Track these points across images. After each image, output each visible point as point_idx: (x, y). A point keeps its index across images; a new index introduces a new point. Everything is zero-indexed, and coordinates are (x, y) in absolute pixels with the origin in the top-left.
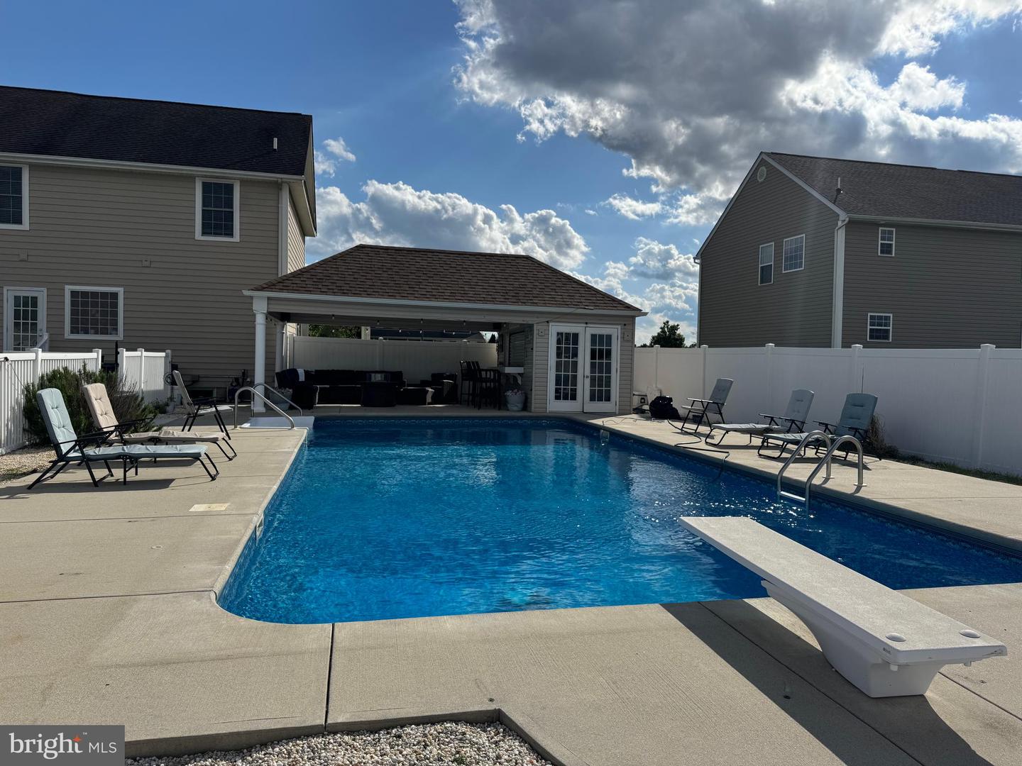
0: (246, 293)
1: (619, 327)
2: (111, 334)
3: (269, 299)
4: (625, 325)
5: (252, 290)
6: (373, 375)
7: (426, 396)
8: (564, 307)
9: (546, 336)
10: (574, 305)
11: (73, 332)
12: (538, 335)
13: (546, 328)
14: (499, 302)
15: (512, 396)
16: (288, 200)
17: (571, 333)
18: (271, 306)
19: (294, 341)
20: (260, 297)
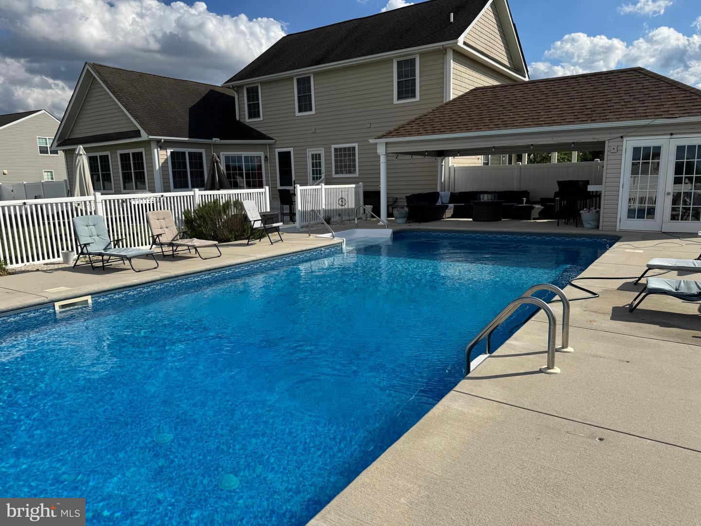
0: (371, 141)
2: (353, 173)
3: (386, 143)
5: (376, 138)
6: (482, 196)
7: (533, 212)
8: (641, 119)
9: (619, 153)
10: (655, 115)
11: (336, 173)
12: (609, 152)
13: (619, 144)
14: (566, 123)
15: (585, 214)
16: (452, 61)
17: (651, 147)
18: (388, 149)
19: (455, 170)
20: (381, 143)
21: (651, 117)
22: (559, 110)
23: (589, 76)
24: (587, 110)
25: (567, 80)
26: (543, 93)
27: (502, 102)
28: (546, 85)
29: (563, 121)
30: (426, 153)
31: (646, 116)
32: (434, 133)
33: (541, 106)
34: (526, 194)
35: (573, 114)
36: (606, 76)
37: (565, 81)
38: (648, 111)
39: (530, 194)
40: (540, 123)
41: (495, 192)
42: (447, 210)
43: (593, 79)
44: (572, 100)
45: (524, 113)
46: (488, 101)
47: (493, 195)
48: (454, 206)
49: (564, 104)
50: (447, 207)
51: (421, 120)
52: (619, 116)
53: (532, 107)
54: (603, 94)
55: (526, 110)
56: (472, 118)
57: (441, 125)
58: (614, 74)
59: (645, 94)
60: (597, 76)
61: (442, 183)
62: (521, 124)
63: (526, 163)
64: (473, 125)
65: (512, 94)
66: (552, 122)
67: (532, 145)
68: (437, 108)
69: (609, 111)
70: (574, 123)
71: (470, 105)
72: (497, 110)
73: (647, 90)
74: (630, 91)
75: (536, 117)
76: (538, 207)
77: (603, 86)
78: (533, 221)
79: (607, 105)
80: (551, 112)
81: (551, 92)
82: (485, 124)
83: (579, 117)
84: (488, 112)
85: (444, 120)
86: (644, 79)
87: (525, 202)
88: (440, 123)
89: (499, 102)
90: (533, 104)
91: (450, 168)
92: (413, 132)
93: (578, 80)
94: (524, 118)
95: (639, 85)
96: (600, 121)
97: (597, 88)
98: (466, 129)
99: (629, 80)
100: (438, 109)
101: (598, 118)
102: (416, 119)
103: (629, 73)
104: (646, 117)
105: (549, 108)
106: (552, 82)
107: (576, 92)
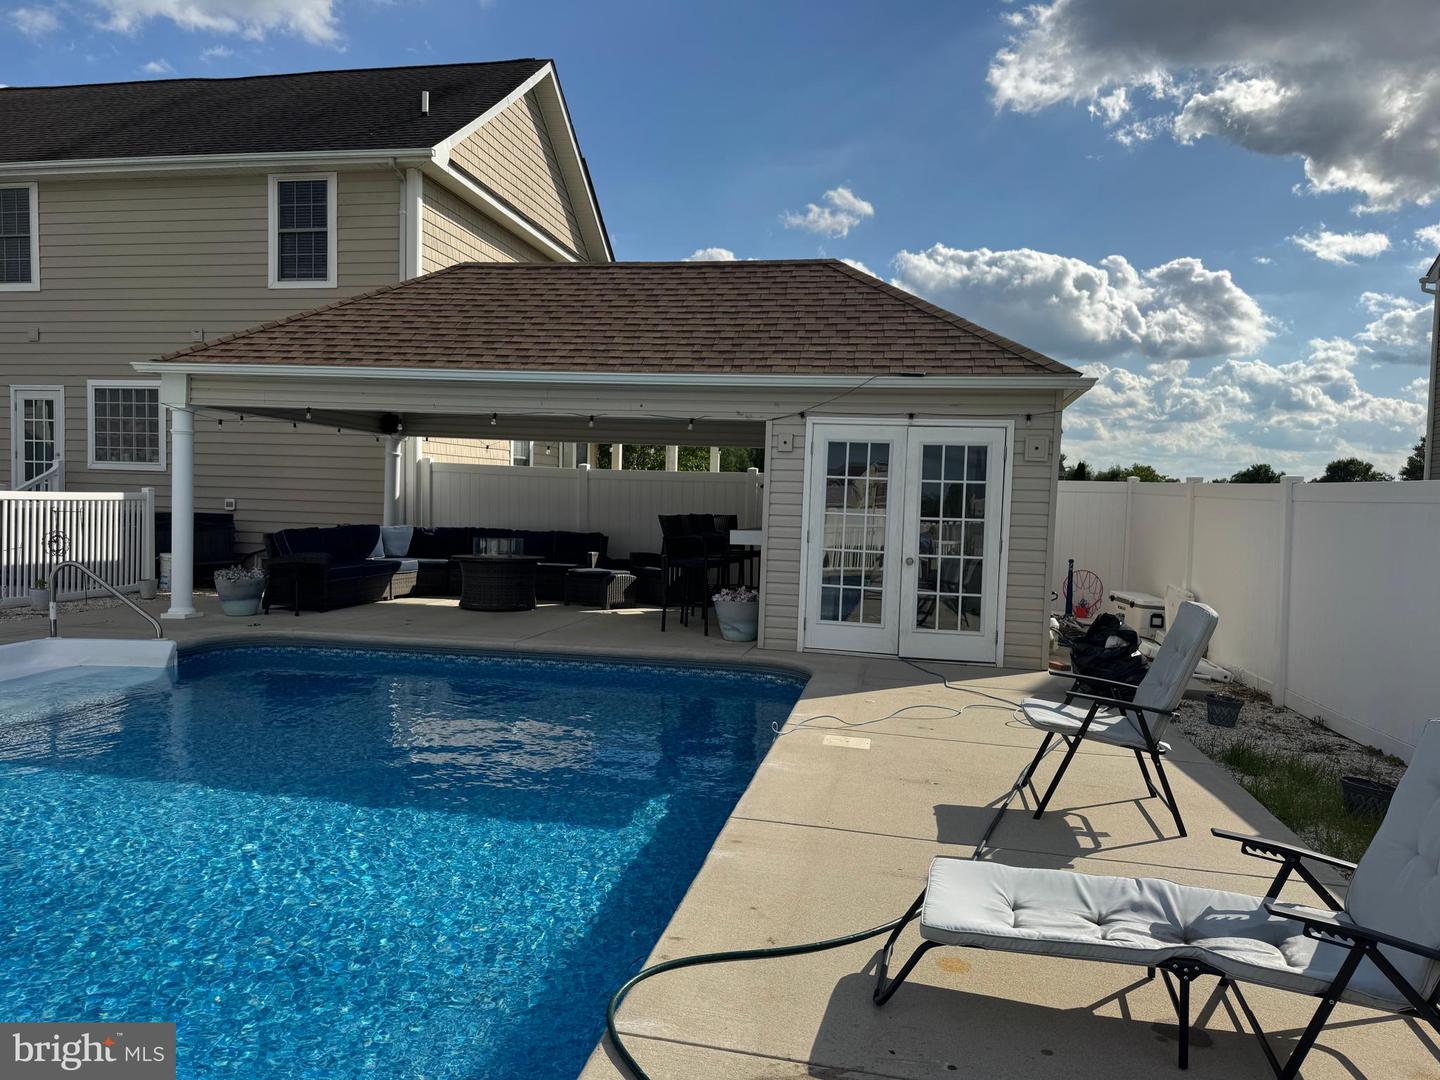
0: (142, 367)
1: (1010, 424)
2: (151, 461)
3: (190, 378)
4: (1029, 417)
5: (156, 360)
6: (484, 542)
7: (610, 588)
8: (843, 373)
9: (797, 453)
10: (875, 367)
11: (99, 457)
12: (775, 450)
13: (796, 430)
14: (673, 368)
15: (725, 603)
16: (420, 201)
17: (867, 444)
18: (195, 395)
19: (431, 472)
20: (173, 375)
21: (867, 370)
22: (659, 335)
23: (729, 266)
24: (722, 342)
25: (679, 271)
26: (622, 293)
27: (522, 303)
28: (632, 276)
29: (665, 362)
30: (308, 416)
31: (855, 367)
32: (329, 360)
33: (618, 322)
34: (598, 541)
35: (690, 349)
36: (766, 270)
37: (674, 271)
38: (857, 355)
39: (610, 542)
40: (611, 362)
41: (518, 534)
42: (395, 577)
43: (737, 275)
44: (690, 316)
45: (575, 334)
46: (488, 297)
47: (514, 541)
48: (420, 564)
49: (669, 322)
50: (395, 567)
51: (302, 324)
52: (795, 363)
53: (594, 322)
54: (759, 310)
55: (581, 327)
56: (440, 332)
57: (353, 343)
58: (783, 269)
59: (848, 318)
60: (746, 270)
61: (394, 502)
62: (562, 361)
63: (620, 468)
64: (439, 351)
65: (550, 287)
66: (639, 362)
67: (592, 418)
68: (352, 298)
69: (773, 348)
70: (690, 369)
71: (441, 302)
72: (509, 320)
73: (852, 309)
74: (818, 309)
75: (602, 348)
76: (624, 576)
77: (760, 292)
78: (610, 611)
79: (767, 335)
80: (639, 337)
81: (643, 292)
82: (472, 352)
83: (704, 355)
84: (486, 323)
85: (365, 330)
86: (845, 285)
87: (594, 560)
88: (352, 337)
89: (515, 303)
90: (598, 315)
91: (418, 466)
92: (269, 354)
93: (704, 273)
94: (572, 347)
95: (837, 297)
96: (753, 369)
97: (746, 294)
98: (420, 358)
99: (814, 285)
100: (354, 301)
101: (747, 362)
102: (290, 321)
103: (813, 268)
104: (855, 369)
105: (635, 328)
106: (647, 271)
107: (700, 298)
